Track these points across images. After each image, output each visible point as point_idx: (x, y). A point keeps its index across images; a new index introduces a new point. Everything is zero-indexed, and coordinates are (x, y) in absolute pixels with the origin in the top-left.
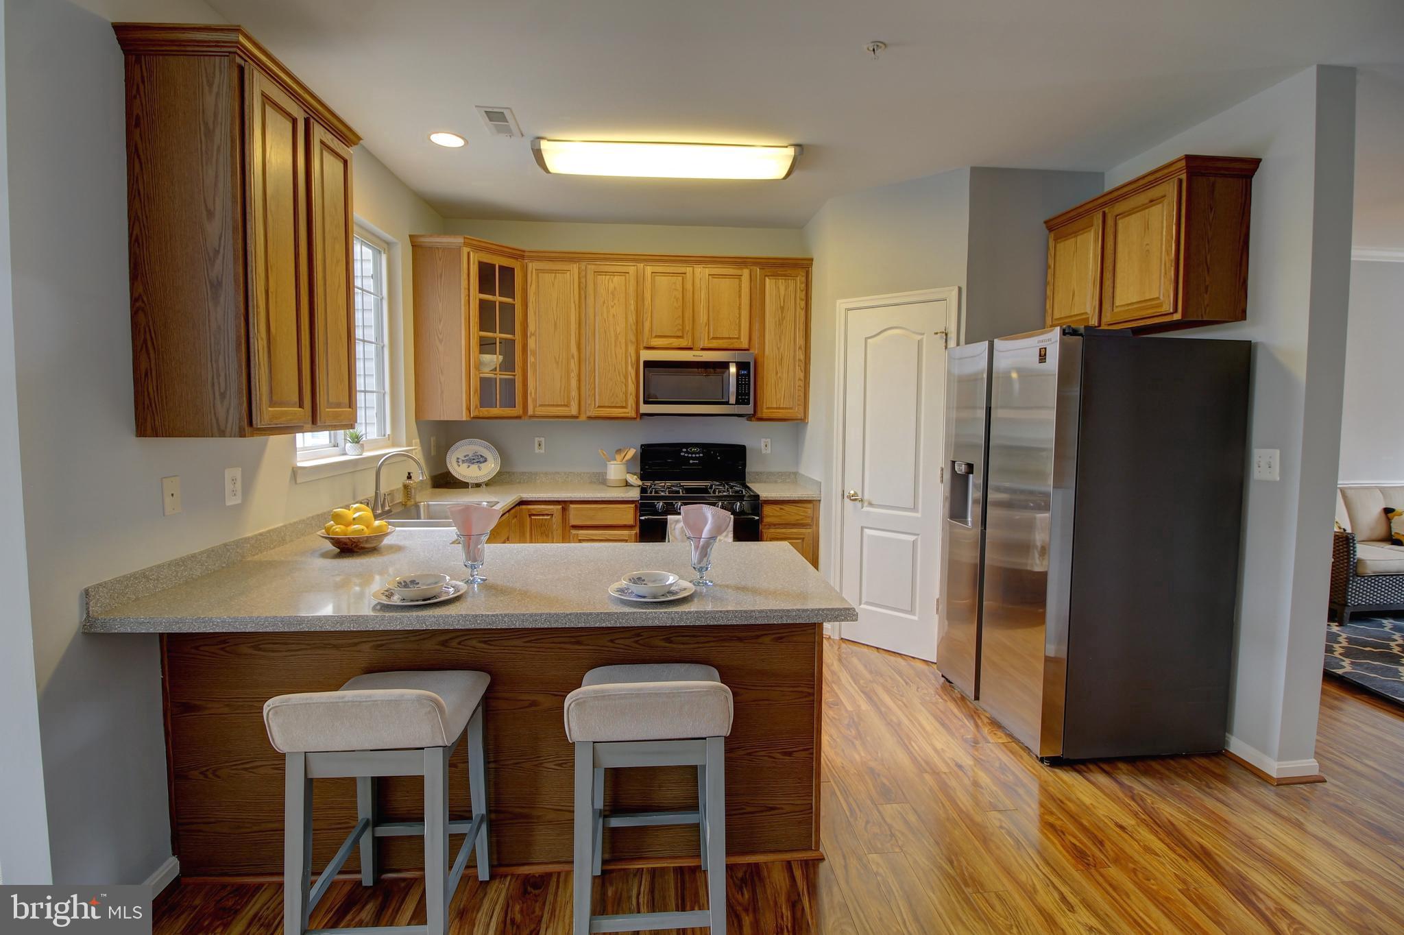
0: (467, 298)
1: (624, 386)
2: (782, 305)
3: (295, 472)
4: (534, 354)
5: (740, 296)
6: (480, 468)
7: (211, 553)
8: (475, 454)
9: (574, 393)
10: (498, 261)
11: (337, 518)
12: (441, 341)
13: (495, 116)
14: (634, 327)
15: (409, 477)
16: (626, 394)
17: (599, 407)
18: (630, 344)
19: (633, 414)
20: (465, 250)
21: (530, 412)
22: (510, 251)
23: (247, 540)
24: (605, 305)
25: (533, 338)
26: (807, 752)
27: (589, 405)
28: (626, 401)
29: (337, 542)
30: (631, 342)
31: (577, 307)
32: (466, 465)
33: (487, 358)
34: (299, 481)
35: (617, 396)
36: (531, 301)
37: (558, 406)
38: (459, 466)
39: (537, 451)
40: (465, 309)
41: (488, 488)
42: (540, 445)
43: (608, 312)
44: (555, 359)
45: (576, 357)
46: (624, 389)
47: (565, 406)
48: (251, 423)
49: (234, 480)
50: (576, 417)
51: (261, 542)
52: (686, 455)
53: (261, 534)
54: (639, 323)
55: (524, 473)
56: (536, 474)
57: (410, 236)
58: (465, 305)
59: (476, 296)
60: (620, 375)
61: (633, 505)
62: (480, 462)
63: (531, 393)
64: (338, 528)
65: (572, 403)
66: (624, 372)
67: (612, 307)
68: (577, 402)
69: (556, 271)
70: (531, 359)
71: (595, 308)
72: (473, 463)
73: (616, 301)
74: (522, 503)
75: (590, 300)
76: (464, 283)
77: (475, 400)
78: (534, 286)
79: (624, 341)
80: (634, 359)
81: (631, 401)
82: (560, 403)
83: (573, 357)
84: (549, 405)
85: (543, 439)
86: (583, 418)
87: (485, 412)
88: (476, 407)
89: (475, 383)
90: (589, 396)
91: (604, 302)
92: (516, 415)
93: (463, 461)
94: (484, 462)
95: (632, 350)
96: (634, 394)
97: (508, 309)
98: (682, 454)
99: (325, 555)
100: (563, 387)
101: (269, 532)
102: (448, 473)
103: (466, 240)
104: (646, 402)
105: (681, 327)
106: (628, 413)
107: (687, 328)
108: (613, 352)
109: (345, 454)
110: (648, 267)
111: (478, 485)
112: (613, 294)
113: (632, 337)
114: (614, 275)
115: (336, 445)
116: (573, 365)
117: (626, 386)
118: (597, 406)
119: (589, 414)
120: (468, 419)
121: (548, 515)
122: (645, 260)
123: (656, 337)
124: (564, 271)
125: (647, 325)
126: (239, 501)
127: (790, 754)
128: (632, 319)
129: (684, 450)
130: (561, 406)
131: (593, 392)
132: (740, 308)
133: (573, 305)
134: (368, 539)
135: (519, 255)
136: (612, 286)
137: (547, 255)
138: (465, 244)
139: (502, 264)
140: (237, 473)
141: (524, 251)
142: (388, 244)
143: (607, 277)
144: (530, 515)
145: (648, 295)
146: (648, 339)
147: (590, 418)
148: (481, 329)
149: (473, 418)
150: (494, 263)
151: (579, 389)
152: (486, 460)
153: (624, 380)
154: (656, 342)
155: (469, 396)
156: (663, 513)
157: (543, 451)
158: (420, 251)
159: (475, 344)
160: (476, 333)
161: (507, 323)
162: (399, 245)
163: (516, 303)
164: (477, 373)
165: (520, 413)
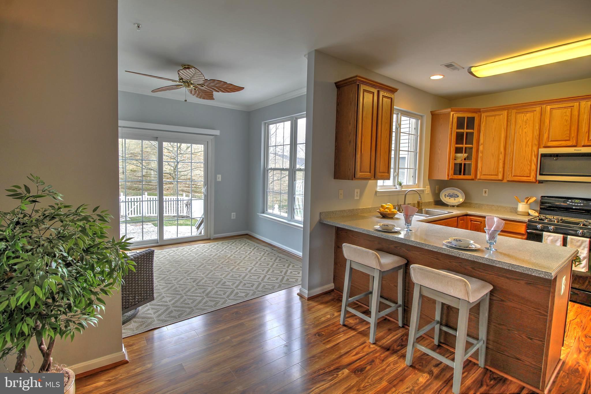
0: (451, 132)
1: (529, 166)
3: (376, 192)
4: (482, 153)
6: (455, 200)
7: (349, 210)
8: (454, 194)
9: (501, 170)
10: (466, 115)
11: (382, 206)
12: (439, 149)
13: (449, 66)
14: (537, 137)
16: (530, 170)
17: (514, 176)
18: (534, 146)
19: (534, 180)
20: (452, 113)
21: (478, 177)
22: (473, 110)
23: (359, 209)
24: (521, 128)
25: (482, 146)
26: (541, 342)
27: (509, 175)
28: (530, 174)
29: (381, 214)
30: (535, 144)
31: (505, 130)
32: (449, 197)
33: (459, 155)
34: (377, 195)
35: (525, 171)
36: (482, 130)
37: (492, 175)
38: (445, 197)
39: (484, 194)
40: (450, 136)
41: (458, 208)
42: (485, 192)
43: (522, 131)
44: (492, 154)
45: (503, 153)
46: (529, 168)
47: (495, 175)
48: (355, 177)
49: (357, 192)
50: (502, 180)
51: (363, 210)
52: (571, 204)
53: (364, 209)
54: (540, 135)
55: (476, 204)
56: (483, 205)
57: (431, 112)
58: (450, 135)
59: (455, 130)
60: (527, 161)
61: (525, 224)
62: (456, 197)
63: (479, 169)
64: (382, 210)
65: (500, 174)
66: (530, 159)
67: (525, 128)
68: (502, 173)
69: (495, 116)
70: (480, 155)
71: (515, 130)
72: (452, 197)
73: (527, 125)
74: (467, 215)
75: (513, 127)
76: (450, 127)
77: (451, 172)
78: (484, 123)
79: (531, 144)
80: (536, 153)
81: (533, 174)
82: (493, 174)
83: (501, 153)
84: (487, 175)
85: (487, 190)
86: (505, 181)
87: (456, 177)
88: (452, 175)
89: (452, 165)
90: (509, 171)
91: (520, 127)
92: (471, 178)
93: (448, 196)
94: (457, 197)
95: (535, 148)
96: (535, 170)
97: (470, 136)
99: (378, 217)
100: (495, 167)
101: (366, 208)
102: (441, 201)
103: (452, 110)
104: (540, 174)
105: (568, 135)
106: (531, 179)
107: (573, 136)
108: (524, 150)
109: (397, 189)
110: (548, 106)
111: (453, 206)
112: (526, 122)
113: (536, 143)
114: (527, 113)
115: (395, 186)
116: (501, 157)
117: (531, 166)
118: (513, 176)
119: (508, 179)
120: (448, 179)
121: (479, 222)
122: (546, 103)
123: (551, 141)
124: (499, 115)
125: (546, 136)
126: (358, 198)
127: (531, 339)
128: (536, 133)
129: (568, 201)
130: (494, 175)
131: (511, 169)
133: (503, 130)
134: (389, 214)
135: (478, 111)
136: (525, 118)
137: (491, 109)
138: (452, 111)
139: (468, 116)
140: (359, 190)
141: (480, 109)
142: (422, 116)
143: (523, 114)
144: (471, 221)
145: (547, 121)
146: (546, 142)
147: (508, 181)
148: (457, 144)
149: (451, 179)
150: (464, 116)
151: (504, 168)
152: (458, 197)
153: (530, 164)
154: (550, 144)
155: (449, 170)
156: (542, 230)
157: (487, 195)
158: (434, 116)
159: (453, 150)
160: (454, 145)
161: (469, 140)
162: (425, 116)
163: (475, 131)
164: (453, 161)
165: (473, 177)
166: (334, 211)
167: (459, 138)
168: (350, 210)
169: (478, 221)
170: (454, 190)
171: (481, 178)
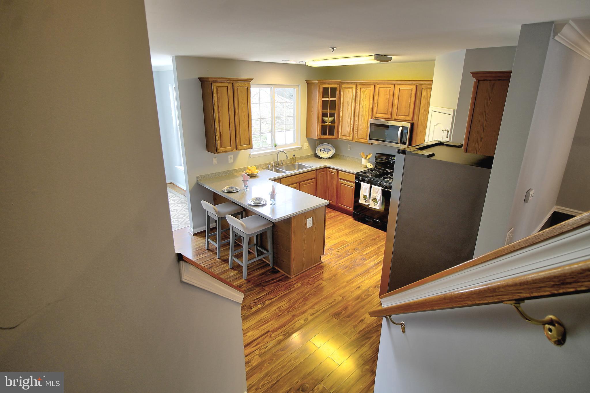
0: (318, 100)
1: (366, 131)
2: (428, 102)
3: (250, 155)
5: (411, 98)
6: (328, 153)
8: (327, 148)
12: (312, 114)
15: (294, 156)
17: (358, 138)
18: (369, 116)
19: (367, 142)
20: (319, 84)
21: (339, 137)
22: (335, 82)
23: (234, 170)
24: (363, 101)
25: (342, 111)
27: (356, 137)
32: (323, 152)
33: (326, 119)
34: (252, 157)
35: (364, 135)
36: (341, 99)
37: (347, 136)
38: (321, 152)
39: (348, 149)
40: (318, 104)
42: (349, 147)
44: (347, 120)
45: (353, 119)
46: (366, 133)
47: (349, 136)
48: (216, 152)
49: (231, 158)
50: (352, 141)
51: (238, 170)
52: (391, 160)
54: (373, 107)
55: (344, 156)
56: (347, 157)
57: (307, 81)
58: (318, 102)
59: (321, 99)
63: (340, 131)
65: (351, 136)
66: (366, 126)
67: (365, 101)
69: (349, 88)
70: (341, 119)
71: (360, 102)
72: (325, 151)
73: (366, 99)
74: (327, 167)
76: (318, 94)
77: (320, 133)
78: (343, 94)
79: (368, 114)
81: (368, 137)
84: (344, 135)
86: (354, 141)
87: (324, 136)
88: (320, 135)
89: (320, 128)
90: (356, 134)
92: (334, 138)
93: (322, 150)
94: (329, 151)
95: (370, 119)
96: (369, 135)
97: (333, 103)
98: (389, 159)
100: (349, 129)
101: (241, 168)
102: (317, 155)
103: (320, 81)
104: (370, 139)
105: (387, 110)
107: (389, 110)
108: (364, 118)
112: (366, 96)
113: (371, 113)
114: (367, 89)
119: (356, 140)
120: (317, 139)
123: (379, 113)
124: (351, 88)
125: (376, 109)
126: (232, 162)
129: (390, 158)
131: (357, 132)
132: (410, 102)
133: (353, 101)
135: (339, 83)
136: (366, 93)
137: (347, 82)
139: (331, 87)
140: (232, 156)
141: (340, 81)
142: (298, 85)
143: (364, 90)
144: (329, 172)
145: (377, 96)
146: (376, 114)
147: (356, 142)
148: (323, 109)
149: (319, 138)
150: (328, 87)
151: (353, 131)
153: (366, 129)
154: (378, 115)
155: (318, 132)
156: (361, 181)
157: (350, 150)
158: (309, 85)
159: (320, 115)
160: (321, 111)
161: (333, 107)
162: (300, 85)
163: (336, 99)
164: (320, 124)
165: (336, 137)
166: (210, 174)
167: (325, 105)
168: (224, 171)
169: (333, 172)
170: (327, 145)
171: (341, 138)
